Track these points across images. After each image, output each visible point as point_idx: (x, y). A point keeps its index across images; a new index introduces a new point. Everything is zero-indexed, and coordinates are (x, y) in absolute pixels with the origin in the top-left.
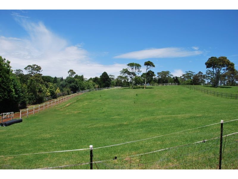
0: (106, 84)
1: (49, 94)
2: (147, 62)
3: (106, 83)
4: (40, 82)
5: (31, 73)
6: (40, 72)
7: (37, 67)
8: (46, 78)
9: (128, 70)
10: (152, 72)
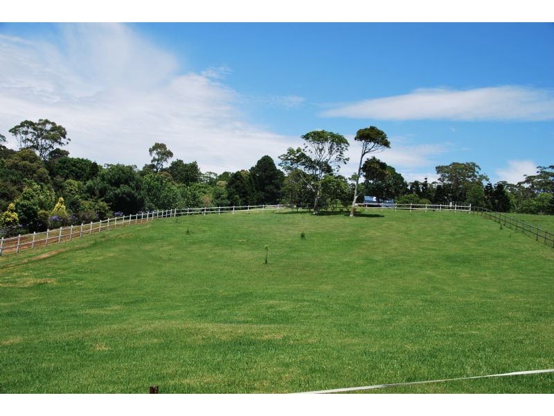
0: (268, 195)
1: (15, 215)
2: (366, 129)
3: (268, 192)
4: (35, 175)
5: (31, 147)
6: (60, 143)
7: (52, 130)
8: (74, 165)
9: (308, 154)
10: (378, 162)
